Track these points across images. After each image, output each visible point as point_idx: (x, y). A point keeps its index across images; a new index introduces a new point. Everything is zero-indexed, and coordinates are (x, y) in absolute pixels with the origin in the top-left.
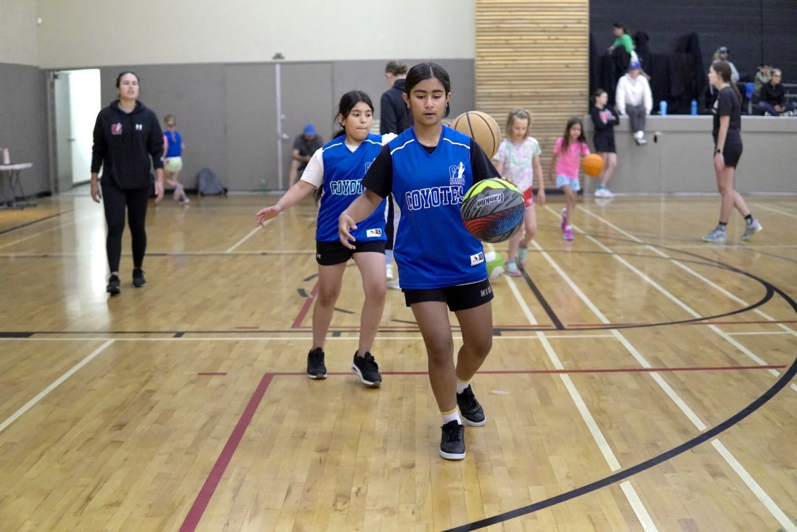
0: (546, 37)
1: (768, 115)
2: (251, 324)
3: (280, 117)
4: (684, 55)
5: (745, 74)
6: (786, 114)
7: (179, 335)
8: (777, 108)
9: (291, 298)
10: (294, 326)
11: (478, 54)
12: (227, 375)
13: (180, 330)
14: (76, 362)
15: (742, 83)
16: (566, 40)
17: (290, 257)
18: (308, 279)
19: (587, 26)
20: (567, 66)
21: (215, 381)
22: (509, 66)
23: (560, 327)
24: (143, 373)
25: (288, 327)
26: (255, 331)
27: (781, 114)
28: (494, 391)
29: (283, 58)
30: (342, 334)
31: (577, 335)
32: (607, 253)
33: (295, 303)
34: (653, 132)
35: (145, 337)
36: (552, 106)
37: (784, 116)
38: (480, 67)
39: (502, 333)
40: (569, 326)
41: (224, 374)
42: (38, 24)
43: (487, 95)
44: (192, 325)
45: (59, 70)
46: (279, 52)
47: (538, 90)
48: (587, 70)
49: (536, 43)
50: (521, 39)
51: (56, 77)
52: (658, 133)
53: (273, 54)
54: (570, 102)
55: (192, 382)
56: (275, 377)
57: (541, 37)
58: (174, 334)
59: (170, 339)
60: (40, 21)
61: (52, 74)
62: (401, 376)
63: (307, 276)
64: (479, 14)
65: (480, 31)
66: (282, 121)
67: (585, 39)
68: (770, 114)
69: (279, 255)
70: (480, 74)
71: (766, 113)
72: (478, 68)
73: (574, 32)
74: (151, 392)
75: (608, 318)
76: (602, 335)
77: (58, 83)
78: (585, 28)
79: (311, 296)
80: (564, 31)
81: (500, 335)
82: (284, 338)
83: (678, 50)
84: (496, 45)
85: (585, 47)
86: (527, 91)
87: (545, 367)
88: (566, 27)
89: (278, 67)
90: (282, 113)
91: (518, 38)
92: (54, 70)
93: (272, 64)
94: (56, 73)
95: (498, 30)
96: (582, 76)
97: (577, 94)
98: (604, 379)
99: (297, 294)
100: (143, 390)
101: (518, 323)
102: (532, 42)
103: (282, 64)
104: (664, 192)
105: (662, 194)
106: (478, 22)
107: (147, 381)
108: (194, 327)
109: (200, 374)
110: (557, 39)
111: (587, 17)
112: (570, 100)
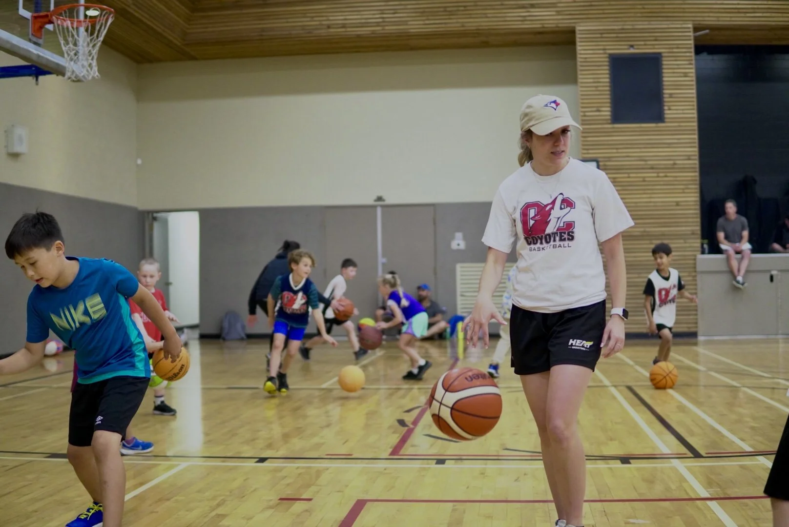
0: (655, 175)
2: (343, 450)
3: (381, 260)
7: (262, 460)
9: (390, 427)
10: (393, 453)
12: (313, 501)
13: (263, 456)
14: (142, 484)
16: (676, 177)
17: (391, 391)
18: (408, 411)
19: (697, 162)
20: (678, 204)
21: (298, 507)
23: (697, 455)
24: (214, 498)
25: (386, 455)
26: (348, 458)
28: (631, 521)
29: (384, 200)
30: (447, 462)
31: (719, 462)
32: (736, 387)
33: (394, 433)
34: (769, 271)
35: (223, 462)
39: (631, 461)
40: (707, 453)
41: (310, 500)
42: (138, 165)
44: (277, 451)
45: (158, 212)
46: (380, 194)
47: (647, 229)
48: (698, 207)
49: (644, 181)
50: (629, 177)
51: (155, 219)
52: (774, 273)
53: (375, 197)
54: (682, 241)
55: (271, 507)
56: (368, 504)
57: (650, 175)
58: (257, 460)
59: (252, 464)
60: (139, 162)
61: (150, 216)
62: (519, 505)
63: (406, 409)
64: (585, 151)
66: (383, 264)
67: (695, 176)
69: (378, 389)
73: (683, 169)
74: (223, 516)
75: (751, 446)
76: (747, 462)
77: (156, 226)
78: (695, 164)
79: (411, 426)
80: (673, 167)
81: (629, 463)
82: (381, 465)
85: (695, 184)
87: (687, 494)
88: (675, 164)
89: (379, 210)
90: (384, 256)
91: (626, 175)
92: (153, 212)
93: (374, 207)
94: (155, 215)
96: (692, 214)
97: (689, 232)
98: (760, 506)
99: (397, 424)
100: (213, 513)
101: (648, 451)
102: (641, 179)
103: (382, 206)
104: (782, 334)
105: (780, 337)
107: (219, 505)
108: (280, 454)
109: (281, 499)
110: (666, 176)
111: (697, 153)
112: (681, 239)
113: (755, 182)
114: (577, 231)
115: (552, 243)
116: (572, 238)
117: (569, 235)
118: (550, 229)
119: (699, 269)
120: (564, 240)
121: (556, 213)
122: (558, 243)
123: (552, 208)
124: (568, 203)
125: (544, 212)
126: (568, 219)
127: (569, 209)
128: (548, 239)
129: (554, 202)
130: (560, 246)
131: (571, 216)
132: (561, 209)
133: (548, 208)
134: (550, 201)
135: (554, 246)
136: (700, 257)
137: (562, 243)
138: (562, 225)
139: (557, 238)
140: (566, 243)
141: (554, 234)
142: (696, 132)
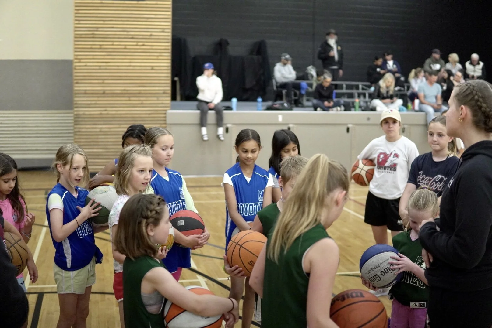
0: (135, 43)
1: (320, 111)
4: (255, 57)
5: (301, 74)
6: (335, 109)
8: (326, 103)
11: (76, 57)
15: (298, 81)
16: (152, 46)
20: (152, 68)
22: (102, 68)
27: (330, 109)
36: (140, 102)
37: (332, 110)
38: (77, 68)
43: (83, 92)
49: (126, 48)
50: (113, 45)
52: (229, 126)
54: (155, 99)
57: (130, 44)
64: (77, 22)
65: (77, 38)
67: (168, 46)
68: (321, 110)
70: (77, 74)
71: (319, 109)
72: (75, 69)
73: (158, 40)
78: (168, 36)
80: (150, 38)
83: (251, 53)
84: (92, 49)
85: (168, 53)
86: (118, 89)
88: (152, 35)
91: (111, 43)
95: (93, 37)
97: (161, 92)
102: (123, 47)
106: (76, 29)
110: (143, 45)
111: (170, 27)
112: (155, 97)
113: (228, 44)
114: (398, 168)
115: (386, 170)
116: (395, 170)
117: (394, 168)
118: (387, 164)
119: (168, 121)
120: (392, 170)
121: (391, 158)
122: (389, 171)
123: (390, 156)
124: (396, 156)
125: (386, 157)
126: (395, 162)
127: (396, 158)
128: (385, 168)
129: (391, 154)
130: (390, 172)
131: (396, 161)
132: (393, 157)
133: (388, 156)
134: (390, 153)
135: (388, 172)
136: (170, 111)
137: (391, 171)
138: (392, 164)
139: (389, 169)
140: (392, 172)
141: (388, 167)
142: (171, 10)
